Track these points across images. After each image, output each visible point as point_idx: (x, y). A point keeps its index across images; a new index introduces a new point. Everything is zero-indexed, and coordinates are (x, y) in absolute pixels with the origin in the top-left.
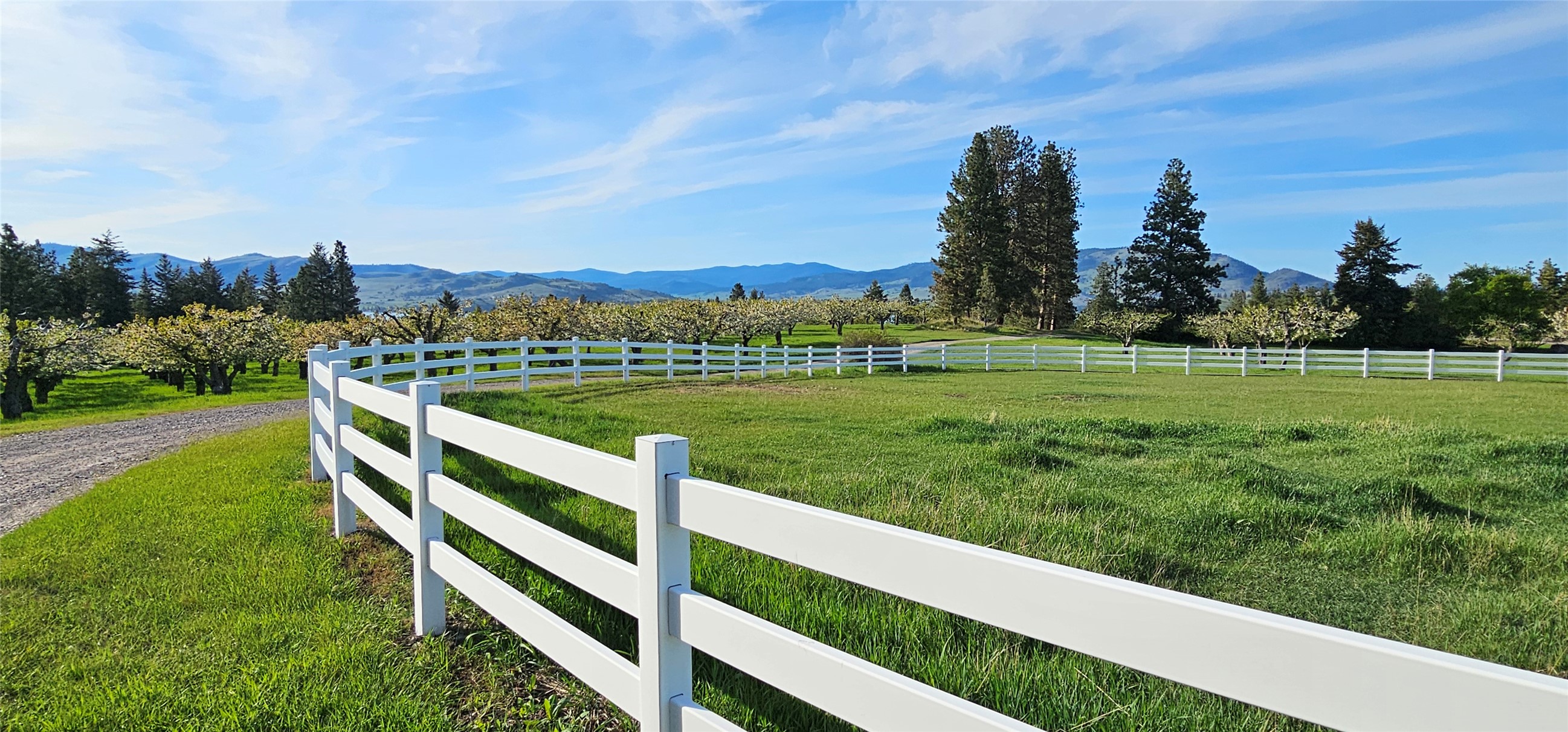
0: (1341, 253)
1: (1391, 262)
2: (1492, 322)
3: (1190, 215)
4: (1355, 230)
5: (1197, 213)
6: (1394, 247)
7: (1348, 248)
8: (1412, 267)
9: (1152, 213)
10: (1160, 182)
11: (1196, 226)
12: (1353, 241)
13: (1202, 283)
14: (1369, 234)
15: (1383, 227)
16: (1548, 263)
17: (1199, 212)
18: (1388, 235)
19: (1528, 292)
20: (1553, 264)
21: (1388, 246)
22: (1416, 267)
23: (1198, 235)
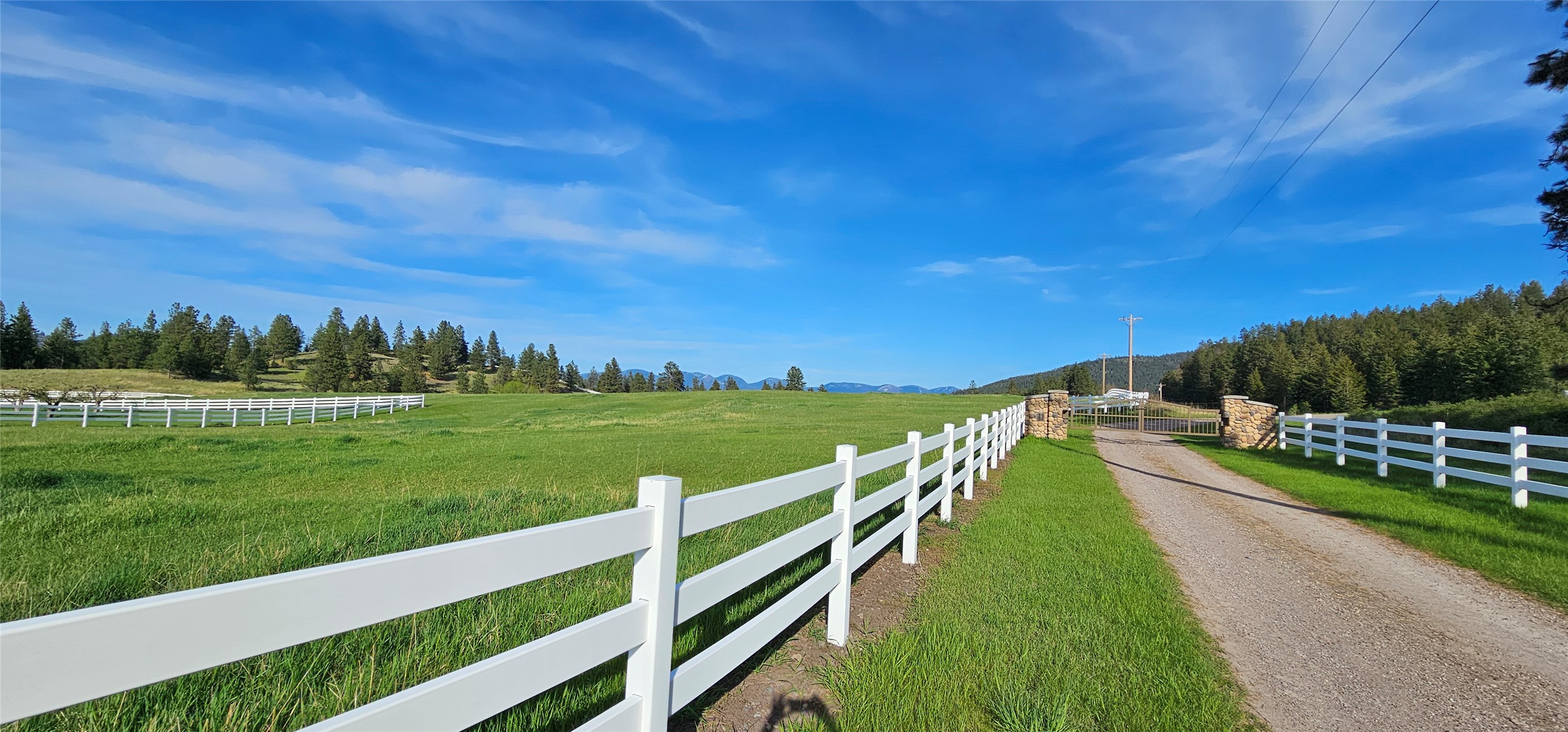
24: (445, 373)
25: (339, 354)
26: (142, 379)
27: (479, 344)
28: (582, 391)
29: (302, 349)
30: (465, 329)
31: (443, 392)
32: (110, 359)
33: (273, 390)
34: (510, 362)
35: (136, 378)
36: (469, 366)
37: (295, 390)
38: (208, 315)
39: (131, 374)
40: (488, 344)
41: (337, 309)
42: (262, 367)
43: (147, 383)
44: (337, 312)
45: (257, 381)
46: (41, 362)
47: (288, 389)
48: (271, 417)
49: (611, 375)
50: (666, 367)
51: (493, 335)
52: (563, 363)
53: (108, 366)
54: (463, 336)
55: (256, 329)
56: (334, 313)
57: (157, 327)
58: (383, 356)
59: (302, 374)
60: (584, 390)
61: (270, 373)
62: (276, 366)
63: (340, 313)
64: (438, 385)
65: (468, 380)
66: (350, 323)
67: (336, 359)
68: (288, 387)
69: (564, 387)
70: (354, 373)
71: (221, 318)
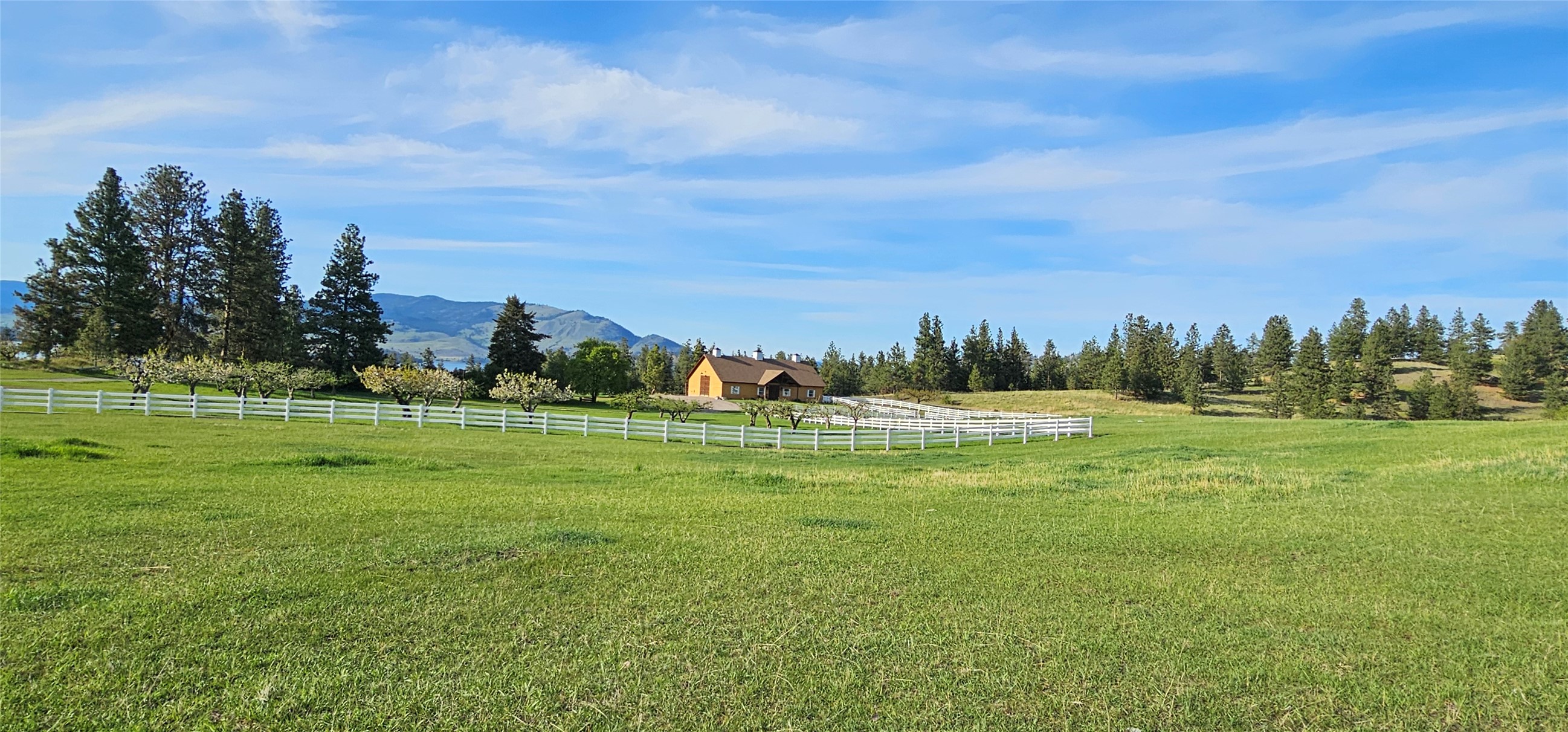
0: (496, 322)
3: (363, 276)
4: (505, 303)
6: (533, 319)
10: (338, 243)
11: (368, 286)
12: (504, 312)
13: (373, 337)
14: (515, 307)
15: (525, 302)
17: (372, 274)
18: (530, 309)
21: (529, 318)
22: (550, 337)
23: (371, 295)
41: (1357, 301)
45: (1203, 401)
46: (1026, 385)
56: (1354, 307)
61: (1246, 393)
63: (1362, 307)
66: (1377, 318)
67: (1317, 371)
70: (1359, 391)
71: (1193, 327)
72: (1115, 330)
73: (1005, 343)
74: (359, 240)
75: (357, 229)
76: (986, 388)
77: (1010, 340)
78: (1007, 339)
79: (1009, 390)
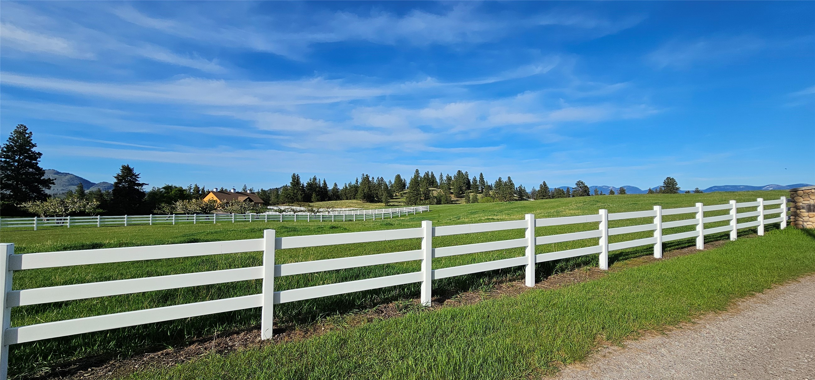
0: (115, 177)
1: (137, 182)
2: (163, 205)
3: (31, 153)
4: (121, 168)
5: (36, 153)
6: (138, 176)
7: (119, 175)
8: (145, 184)
9: (5, 150)
10: (11, 135)
11: (36, 159)
12: (120, 173)
13: (39, 186)
14: (127, 171)
15: (133, 168)
16: (196, 185)
17: (37, 152)
18: (136, 172)
19: (185, 195)
20: (197, 186)
21: (136, 176)
22: (147, 184)
23: (37, 163)
24: (460, 195)
25: (416, 189)
26: (355, 203)
27: (475, 180)
28: (528, 200)
29: (406, 188)
30: (468, 173)
31: (459, 204)
32: (347, 196)
33: (394, 205)
34: (490, 188)
35: (352, 203)
36: (471, 191)
37: (401, 205)
38: (373, 177)
39: (352, 201)
40: (479, 179)
41: (417, 170)
42: (391, 197)
43: (356, 205)
44: (417, 171)
45: (388, 202)
46: (330, 199)
47: (399, 205)
48: (367, 217)
49: (543, 191)
50: (576, 184)
51: (481, 174)
52: (517, 186)
53: (346, 199)
54: (468, 177)
55: (390, 181)
57: (359, 183)
58: (435, 189)
59: (404, 199)
60: (529, 199)
61: (394, 199)
62: (396, 196)
63: (418, 172)
64: (457, 200)
65: (469, 198)
66: (422, 175)
67: (415, 191)
68: (399, 204)
69: (517, 198)
70: (424, 197)
71: (378, 178)
72: (357, 179)
73: (321, 184)
74: (27, 134)
75: (26, 128)
76: (318, 201)
77: (323, 183)
78: (322, 182)
79: (325, 201)
